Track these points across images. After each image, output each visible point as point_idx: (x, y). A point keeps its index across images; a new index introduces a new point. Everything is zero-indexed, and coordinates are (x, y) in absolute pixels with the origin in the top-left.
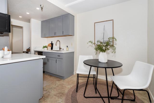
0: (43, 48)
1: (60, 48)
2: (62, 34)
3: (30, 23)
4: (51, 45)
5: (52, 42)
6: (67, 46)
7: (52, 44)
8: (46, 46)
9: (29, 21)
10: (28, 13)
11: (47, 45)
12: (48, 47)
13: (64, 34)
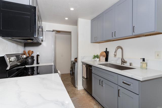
0: (93, 58)
1: (122, 61)
2: (130, 34)
3: (77, 26)
4: (105, 54)
5: (106, 49)
6: (144, 60)
7: (107, 53)
8: (97, 55)
9: (75, 23)
10: (72, 9)
11: (99, 54)
12: (101, 58)
13: (137, 32)
